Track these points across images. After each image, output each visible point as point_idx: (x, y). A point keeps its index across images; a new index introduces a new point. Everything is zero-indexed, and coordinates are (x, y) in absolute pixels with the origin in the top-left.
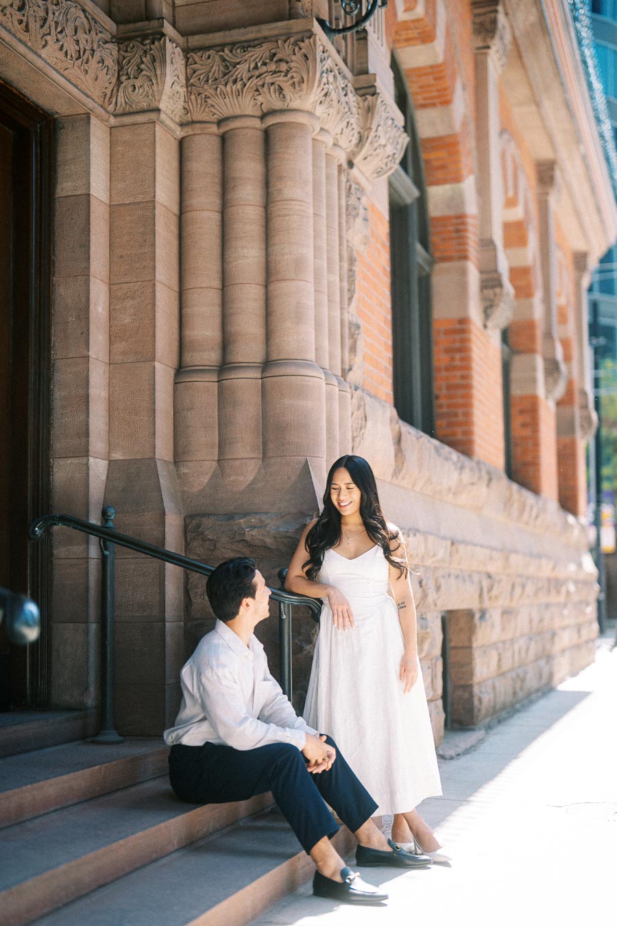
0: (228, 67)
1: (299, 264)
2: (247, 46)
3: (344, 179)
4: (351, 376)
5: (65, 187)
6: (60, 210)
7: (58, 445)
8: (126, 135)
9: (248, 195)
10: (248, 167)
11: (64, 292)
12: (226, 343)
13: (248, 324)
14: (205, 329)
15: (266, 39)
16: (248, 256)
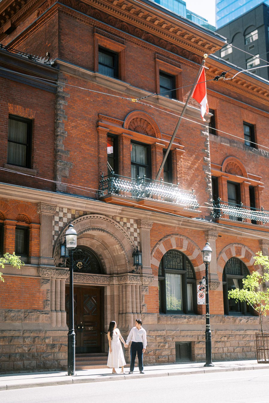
0: (121, 278)
1: (129, 301)
2: (123, 276)
3: (141, 287)
4: (142, 312)
5: (105, 294)
6: (105, 296)
7: (105, 323)
8: (112, 287)
9: (124, 293)
10: (124, 290)
11: (105, 306)
12: (123, 311)
13: (124, 308)
14: (121, 309)
15: (124, 276)
16: (124, 300)
